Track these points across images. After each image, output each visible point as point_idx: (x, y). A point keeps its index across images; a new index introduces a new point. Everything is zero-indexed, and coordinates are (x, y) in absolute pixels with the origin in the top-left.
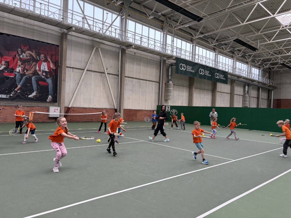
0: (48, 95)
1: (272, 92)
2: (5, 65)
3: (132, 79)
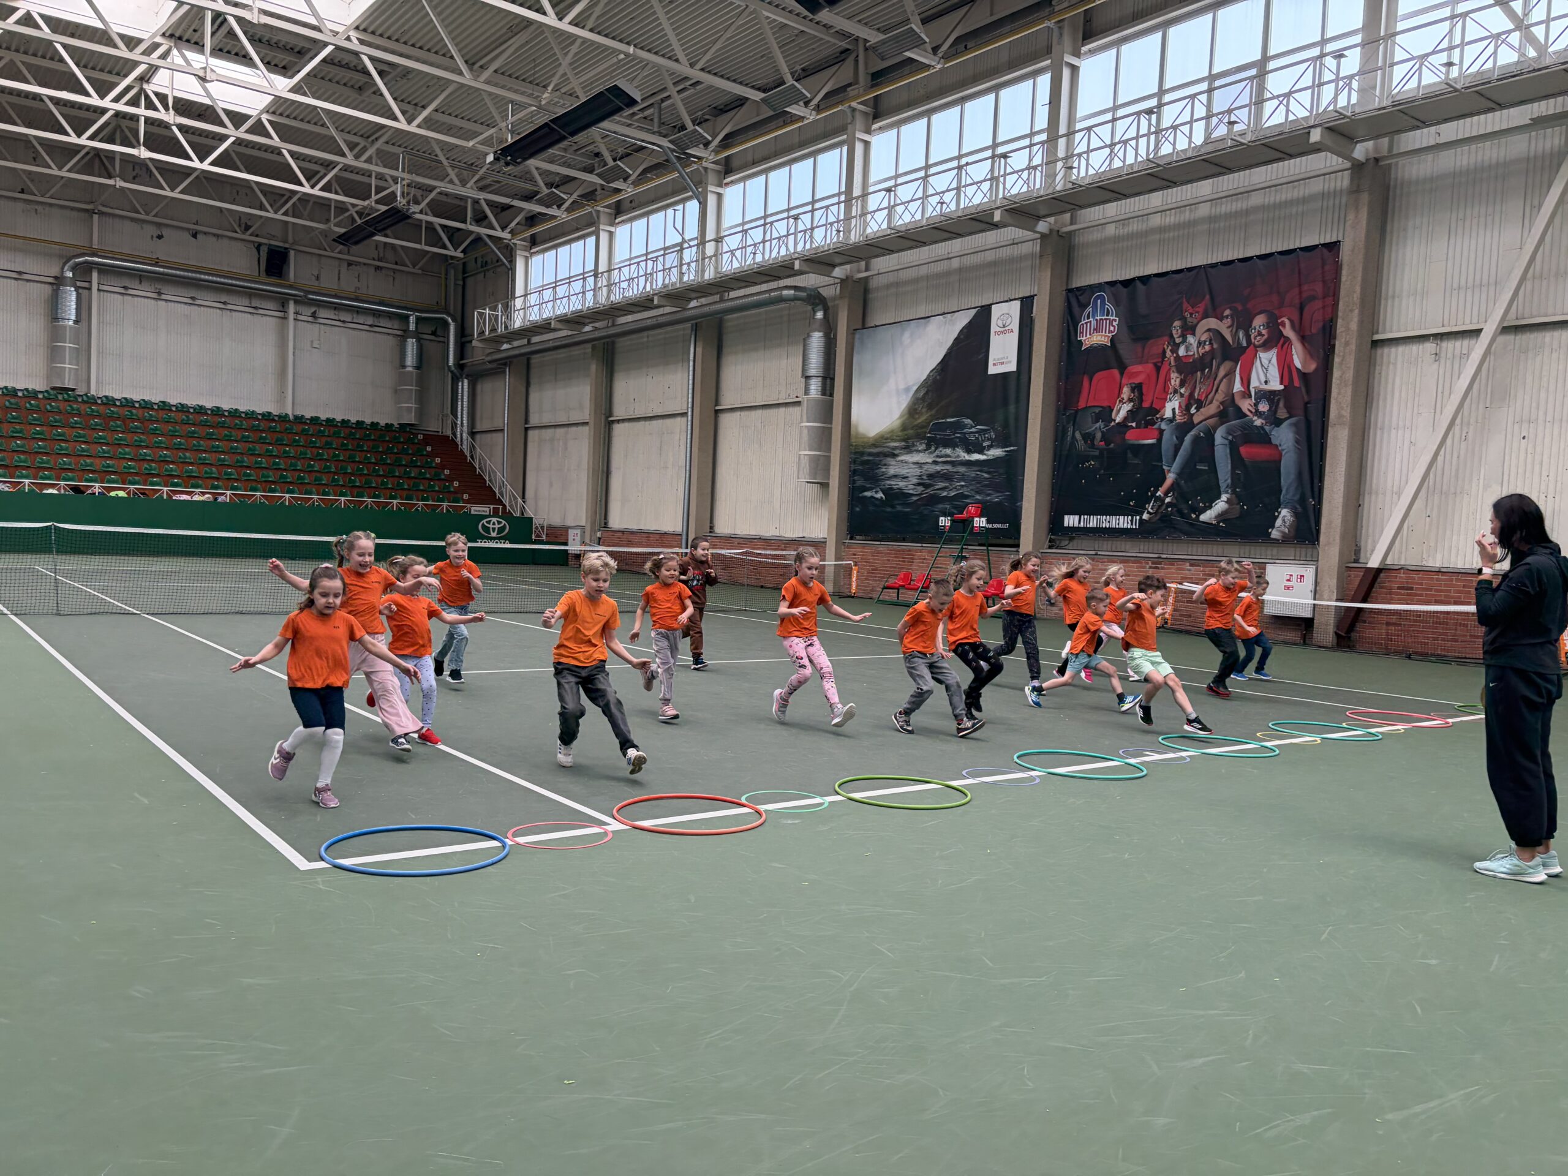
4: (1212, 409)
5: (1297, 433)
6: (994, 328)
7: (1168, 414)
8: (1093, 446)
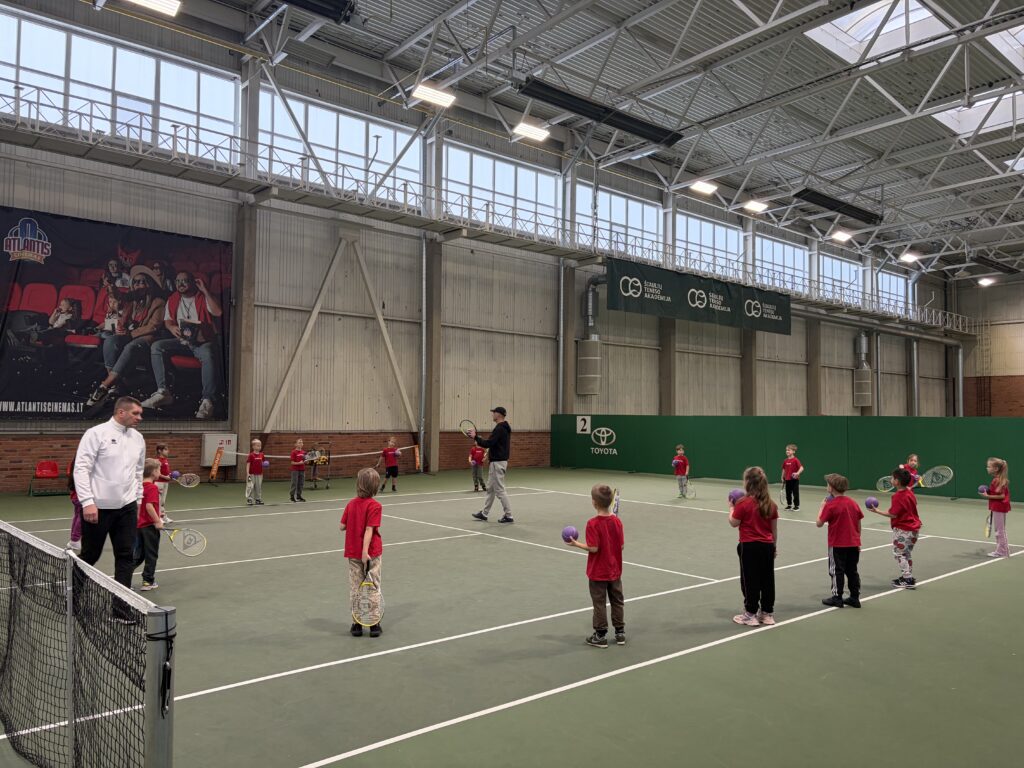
0: (200, 397)
1: (957, 354)
2: (69, 312)
3: (466, 332)
8: (28, 344)
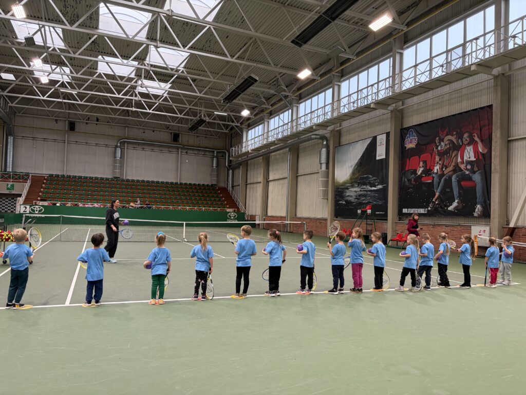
4: (451, 168)
5: (482, 176)
6: (378, 144)
7: (435, 171)
8: (411, 184)
